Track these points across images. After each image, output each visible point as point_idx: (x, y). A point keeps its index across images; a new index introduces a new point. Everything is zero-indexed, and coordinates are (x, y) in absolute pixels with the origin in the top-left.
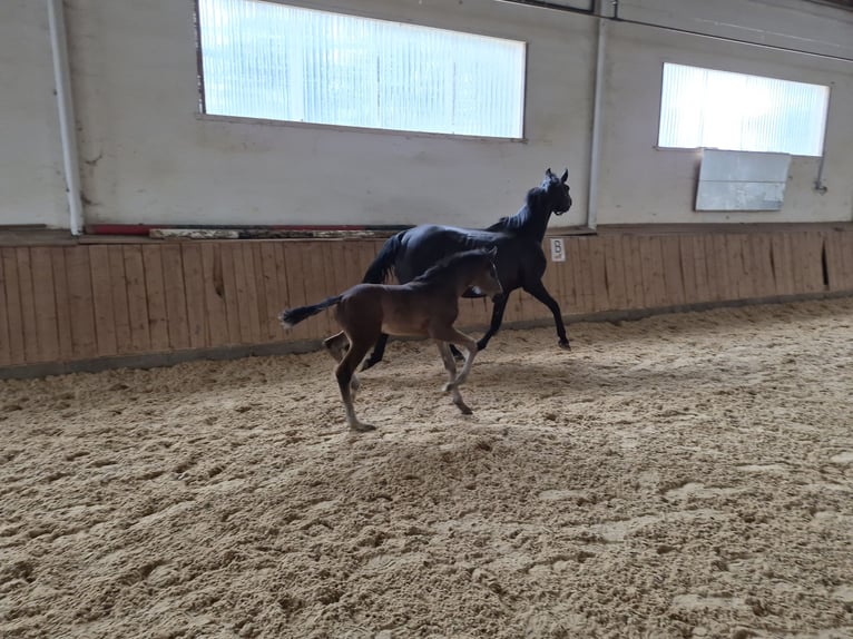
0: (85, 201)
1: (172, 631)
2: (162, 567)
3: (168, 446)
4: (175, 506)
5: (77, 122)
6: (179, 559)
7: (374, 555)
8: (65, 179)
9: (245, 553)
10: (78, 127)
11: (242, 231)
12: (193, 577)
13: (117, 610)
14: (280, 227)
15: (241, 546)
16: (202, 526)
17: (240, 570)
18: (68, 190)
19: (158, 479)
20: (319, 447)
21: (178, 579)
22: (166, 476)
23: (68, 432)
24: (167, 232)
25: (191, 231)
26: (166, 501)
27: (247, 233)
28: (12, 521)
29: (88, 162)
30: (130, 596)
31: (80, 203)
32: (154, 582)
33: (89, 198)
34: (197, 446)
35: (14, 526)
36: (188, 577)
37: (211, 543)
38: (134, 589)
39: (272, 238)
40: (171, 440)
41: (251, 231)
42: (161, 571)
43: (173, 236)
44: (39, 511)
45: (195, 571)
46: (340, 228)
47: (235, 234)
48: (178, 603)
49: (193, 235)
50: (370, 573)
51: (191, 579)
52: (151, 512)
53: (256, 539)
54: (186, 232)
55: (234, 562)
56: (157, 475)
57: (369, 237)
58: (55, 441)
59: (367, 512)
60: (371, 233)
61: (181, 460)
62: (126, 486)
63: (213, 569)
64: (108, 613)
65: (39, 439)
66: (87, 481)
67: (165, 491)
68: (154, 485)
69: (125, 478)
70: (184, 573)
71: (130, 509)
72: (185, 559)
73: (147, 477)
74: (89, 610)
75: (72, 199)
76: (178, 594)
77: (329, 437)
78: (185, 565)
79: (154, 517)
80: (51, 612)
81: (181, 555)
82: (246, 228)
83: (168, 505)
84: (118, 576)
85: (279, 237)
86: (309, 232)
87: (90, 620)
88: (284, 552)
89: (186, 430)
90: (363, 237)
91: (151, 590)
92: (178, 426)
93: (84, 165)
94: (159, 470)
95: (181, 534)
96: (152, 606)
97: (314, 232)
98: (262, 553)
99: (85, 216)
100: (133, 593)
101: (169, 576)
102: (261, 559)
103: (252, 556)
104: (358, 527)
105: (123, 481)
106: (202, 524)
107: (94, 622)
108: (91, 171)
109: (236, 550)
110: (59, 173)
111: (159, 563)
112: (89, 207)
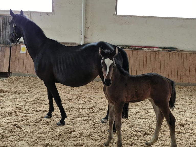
0: (85, 37)
2: (75, 132)
3: (90, 102)
4: (84, 118)
5: (86, 18)
6: (79, 131)
8: (81, 32)
9: (94, 135)
10: (86, 19)
11: (122, 47)
12: (80, 137)
13: (60, 140)
14: (132, 46)
16: (88, 125)
17: (91, 139)
18: (82, 35)
19: (83, 110)
21: (77, 137)
22: (86, 109)
23: (70, 93)
26: (82, 116)
29: (87, 28)
30: (64, 137)
32: (71, 136)
34: (97, 103)
36: (79, 137)
37: (88, 130)
38: (66, 135)
39: (130, 49)
40: (91, 101)
42: (74, 133)
44: (57, 111)
45: (81, 136)
46: (151, 47)
48: (74, 143)
51: (79, 138)
52: (78, 117)
53: (99, 133)
55: (90, 137)
56: (84, 109)
57: (160, 51)
58: (67, 95)
59: (132, 135)
60: (161, 49)
61: (91, 106)
62: (76, 110)
63: (85, 137)
64: (58, 140)
65: (64, 94)
66: (69, 106)
67: (83, 113)
68: (82, 111)
69: (77, 107)
70: (78, 136)
71: (74, 116)
72: (80, 132)
73: (81, 109)
74: (55, 137)
75: (82, 37)
76: (74, 141)
77: (131, 109)
78: (80, 134)
79: (79, 119)
80: (48, 135)
81: (80, 131)
82: (123, 46)
83: (83, 117)
84: (64, 131)
85: (132, 49)
86: (141, 48)
87: (54, 140)
88: (104, 139)
89: (96, 99)
90: (158, 50)
91: (70, 137)
92: (94, 97)
93: (86, 28)
94: (85, 107)
95: (82, 125)
96: (68, 141)
97: (142, 48)
99: (85, 41)
100: (65, 136)
101: (75, 135)
102: (98, 138)
103: (95, 137)
105: (76, 108)
106: (88, 124)
107: (55, 141)
108: (87, 30)
109: (92, 134)
110: (80, 30)
111: (74, 131)
112: (86, 39)
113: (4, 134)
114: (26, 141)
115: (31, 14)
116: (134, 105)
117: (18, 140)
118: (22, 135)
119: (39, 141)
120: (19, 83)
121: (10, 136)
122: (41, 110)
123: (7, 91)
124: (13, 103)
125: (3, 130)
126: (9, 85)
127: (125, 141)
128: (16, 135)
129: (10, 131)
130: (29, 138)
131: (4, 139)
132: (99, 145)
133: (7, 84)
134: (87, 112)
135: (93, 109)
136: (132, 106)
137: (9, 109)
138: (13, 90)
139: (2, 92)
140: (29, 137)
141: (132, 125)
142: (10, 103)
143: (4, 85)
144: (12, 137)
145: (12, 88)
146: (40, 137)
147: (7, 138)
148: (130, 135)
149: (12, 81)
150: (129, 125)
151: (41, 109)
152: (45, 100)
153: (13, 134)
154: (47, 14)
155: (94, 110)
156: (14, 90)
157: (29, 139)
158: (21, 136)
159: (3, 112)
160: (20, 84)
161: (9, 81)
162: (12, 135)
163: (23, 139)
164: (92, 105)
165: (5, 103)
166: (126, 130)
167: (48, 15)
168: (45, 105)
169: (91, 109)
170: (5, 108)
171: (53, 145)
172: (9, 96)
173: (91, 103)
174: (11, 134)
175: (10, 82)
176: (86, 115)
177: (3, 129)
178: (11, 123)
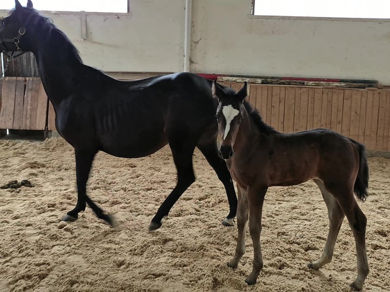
0: (191, 62)
1: (161, 272)
2: (172, 242)
3: (200, 186)
4: (189, 216)
5: (193, 22)
6: (179, 241)
7: (275, 273)
8: (184, 51)
9: (209, 248)
10: (192, 25)
11: (263, 79)
12: (182, 251)
13: (145, 254)
14: (285, 78)
15: (209, 244)
16: (197, 229)
17: (203, 255)
18: (184, 56)
19: (188, 201)
20: (273, 206)
21: (176, 250)
22: (192, 201)
23: (163, 170)
24: (225, 78)
25: (237, 78)
26: (187, 212)
27: (266, 81)
28: (126, 203)
29: (195, 42)
30: (153, 250)
31: (189, 62)
32: (165, 248)
33: (193, 60)
34: (213, 190)
35: (126, 205)
37: (197, 238)
38: (155, 247)
39: (280, 84)
40: (203, 184)
41: (268, 80)
42: (170, 243)
43: (228, 81)
44: (137, 202)
45: (184, 249)
46: (323, 80)
47: (259, 81)
48: (170, 261)
49: (238, 81)
50: (268, 282)
51: (180, 252)
52: (179, 215)
53: (218, 244)
54: (234, 79)
55: (202, 251)
56: (190, 199)
57: (341, 87)
58: (156, 173)
59: (282, 249)
60: (343, 84)
61: (202, 195)
63: (192, 250)
64: (142, 254)
65: (150, 172)
66: (160, 194)
67: (188, 207)
68: (185, 204)
70: (179, 248)
72: (182, 241)
73: (184, 199)
74: (135, 250)
75: (186, 61)
76: (172, 257)
77: (281, 202)
78: (181, 244)
79: (180, 218)
80: (122, 245)
81: (181, 239)
82: (267, 78)
83: (187, 214)
84: (152, 239)
85: (284, 84)
86: (302, 82)
87: (134, 254)
88: (228, 255)
89: (211, 181)
90: (338, 86)
91: (162, 251)
92: (208, 178)
93: (193, 43)
94: (191, 197)
95: (187, 230)
96: (159, 258)
97: (306, 82)
98: (217, 251)
99: (190, 69)
101: (172, 247)
102: (215, 254)
103: (211, 251)
104: (274, 255)
107: (135, 256)
108: (195, 47)
109: (206, 245)
110: (182, 48)
111: (171, 240)
112: (192, 65)
113: (43, 242)
114: (82, 256)
115: (87, 17)
116: (288, 194)
117: (68, 253)
118: (75, 245)
119: (106, 255)
120: (65, 151)
121: (54, 246)
122: (108, 201)
123: (43, 166)
124: (57, 188)
125: (41, 235)
126: (48, 154)
127: (268, 259)
128: (64, 245)
129: (54, 237)
130: (89, 250)
131: (43, 250)
132: (219, 266)
133: (44, 152)
134: (194, 205)
135: (206, 200)
136: (283, 195)
137: (50, 198)
138: (55, 163)
139: (35, 167)
140: (88, 248)
141: (283, 230)
142: (51, 188)
143: (38, 154)
144: (56, 248)
145: (53, 160)
146: (108, 249)
147: (48, 249)
148: (279, 249)
149: (52, 147)
150: (276, 231)
151: (108, 198)
152: (115, 183)
153: (58, 242)
154: (118, 16)
155: (209, 202)
156: (57, 164)
157: (89, 252)
158: (73, 246)
159: (38, 203)
160: (68, 152)
161: (48, 147)
162: (58, 245)
163: (76, 251)
164: (206, 194)
165: (42, 186)
166: (270, 239)
167: (118, 18)
168: (116, 192)
169: (203, 199)
170: (43, 196)
171: (132, 264)
172: (48, 173)
173: (203, 189)
174: (55, 243)
175: (48, 149)
176: (194, 211)
177: (40, 233)
178: (54, 222)
